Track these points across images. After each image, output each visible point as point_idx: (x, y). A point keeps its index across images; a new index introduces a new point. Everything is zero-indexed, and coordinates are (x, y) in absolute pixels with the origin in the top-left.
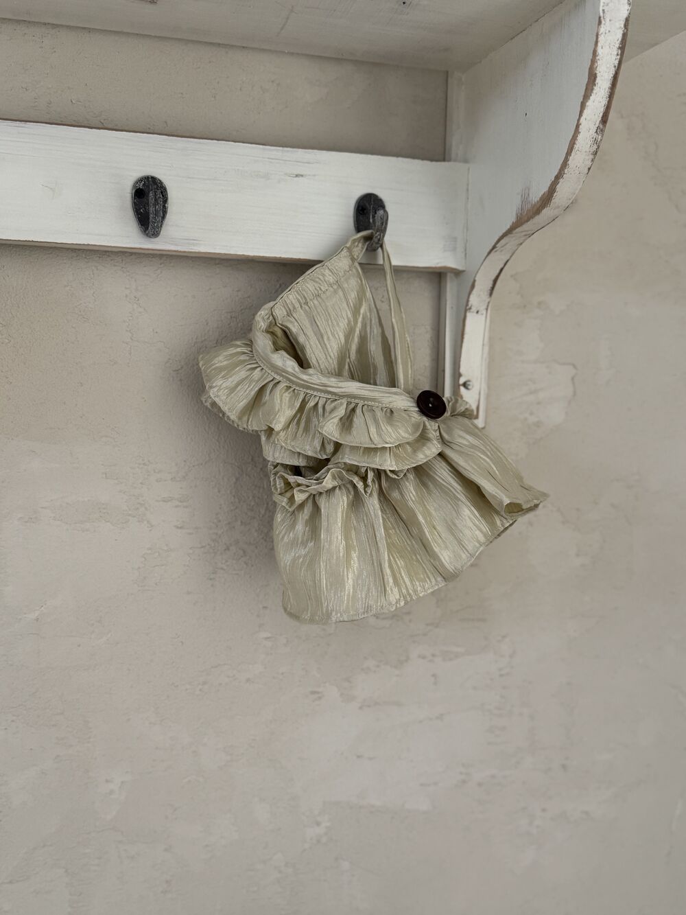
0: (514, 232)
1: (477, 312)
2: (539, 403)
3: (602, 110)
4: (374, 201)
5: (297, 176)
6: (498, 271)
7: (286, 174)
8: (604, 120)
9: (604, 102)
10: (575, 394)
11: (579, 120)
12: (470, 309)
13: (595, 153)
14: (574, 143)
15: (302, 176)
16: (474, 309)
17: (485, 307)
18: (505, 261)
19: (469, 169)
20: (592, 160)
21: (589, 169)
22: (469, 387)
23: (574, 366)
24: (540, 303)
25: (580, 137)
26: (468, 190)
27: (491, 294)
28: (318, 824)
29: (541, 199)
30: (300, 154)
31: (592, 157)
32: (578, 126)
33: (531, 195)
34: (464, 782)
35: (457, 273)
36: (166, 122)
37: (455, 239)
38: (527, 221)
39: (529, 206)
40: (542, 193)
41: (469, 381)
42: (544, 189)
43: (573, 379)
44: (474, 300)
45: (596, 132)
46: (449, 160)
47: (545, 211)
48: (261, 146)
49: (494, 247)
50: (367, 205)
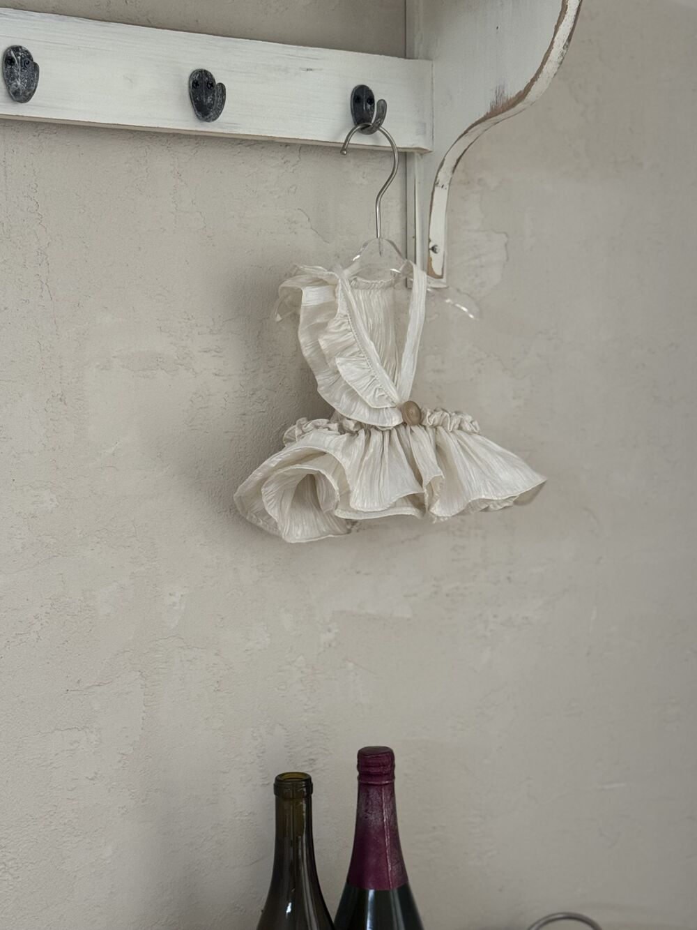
0: (489, 120)
1: (443, 186)
2: (482, 266)
3: (569, 31)
4: (366, 91)
5: (307, 70)
6: (462, 152)
7: (300, 68)
8: (569, 39)
9: (571, 26)
10: (508, 259)
11: (553, 38)
12: (438, 184)
13: (561, 63)
14: (549, 56)
15: (311, 70)
16: (440, 184)
17: (448, 182)
18: (469, 145)
19: (432, 66)
20: (558, 68)
21: (555, 74)
22: (437, 251)
23: (507, 236)
24: (480, 180)
25: (553, 51)
26: (432, 83)
27: (453, 171)
28: (329, 631)
29: (516, 95)
30: (311, 51)
31: (558, 65)
32: (552, 43)
33: (505, 92)
34: (436, 593)
37: (423, 125)
38: (503, 112)
39: (505, 101)
40: (518, 91)
41: (436, 246)
42: (521, 88)
43: (506, 245)
44: (441, 176)
45: (564, 48)
47: (519, 105)
48: (281, 45)
49: (466, 132)
50: (361, 95)
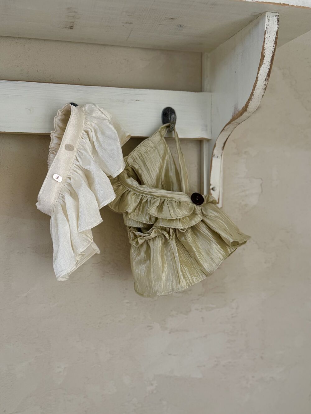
0: (232, 123)
1: (217, 157)
2: (246, 196)
3: (267, 71)
4: (170, 110)
5: (136, 100)
6: (226, 139)
7: (131, 100)
8: (269, 75)
9: (268, 67)
10: (262, 192)
11: (257, 75)
12: (214, 156)
13: (265, 89)
14: (256, 85)
15: (138, 100)
16: (216, 156)
17: (221, 155)
18: (228, 135)
19: (212, 95)
20: (264, 92)
21: (263, 96)
22: (215, 190)
23: (262, 179)
24: (245, 152)
25: (258, 83)
26: (212, 104)
27: (223, 149)
28: (152, 385)
29: (242, 109)
30: (138, 91)
31: (264, 91)
32: (257, 78)
33: (238, 107)
34: (217, 365)
35: (208, 140)
36: (79, 79)
37: (206, 126)
38: (237, 119)
39: (238, 112)
40: (243, 107)
41: (214, 187)
42: (244, 105)
43: (261, 185)
44: (215, 152)
45: (265, 80)
46: (203, 91)
47: (244, 114)
48: (120, 88)
49: (223, 129)
50: (167, 112)
